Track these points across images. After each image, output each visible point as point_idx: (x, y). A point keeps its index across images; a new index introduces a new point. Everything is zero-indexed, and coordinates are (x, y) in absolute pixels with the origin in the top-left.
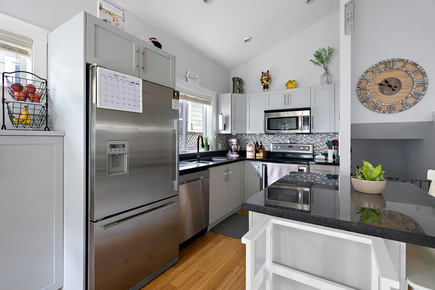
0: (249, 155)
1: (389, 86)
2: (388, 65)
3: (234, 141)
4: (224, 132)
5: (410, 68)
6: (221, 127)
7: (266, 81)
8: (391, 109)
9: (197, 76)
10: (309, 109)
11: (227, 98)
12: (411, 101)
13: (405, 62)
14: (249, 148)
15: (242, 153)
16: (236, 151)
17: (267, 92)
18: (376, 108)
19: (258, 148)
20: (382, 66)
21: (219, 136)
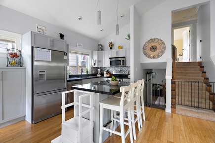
0: (105, 75)
1: (153, 49)
2: (153, 40)
3: (99, 70)
4: (94, 66)
5: (160, 42)
6: (93, 64)
7: (111, 46)
8: (154, 57)
9: (82, 45)
10: (125, 57)
11: (95, 53)
12: (160, 54)
13: (158, 39)
14: (105, 73)
15: (102, 75)
16: (100, 74)
17: (111, 50)
18: (149, 57)
19: (108, 72)
20: (151, 41)
21: (93, 68)
